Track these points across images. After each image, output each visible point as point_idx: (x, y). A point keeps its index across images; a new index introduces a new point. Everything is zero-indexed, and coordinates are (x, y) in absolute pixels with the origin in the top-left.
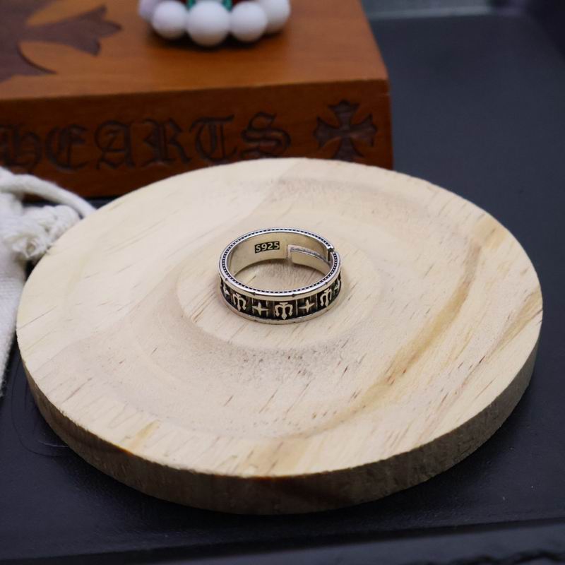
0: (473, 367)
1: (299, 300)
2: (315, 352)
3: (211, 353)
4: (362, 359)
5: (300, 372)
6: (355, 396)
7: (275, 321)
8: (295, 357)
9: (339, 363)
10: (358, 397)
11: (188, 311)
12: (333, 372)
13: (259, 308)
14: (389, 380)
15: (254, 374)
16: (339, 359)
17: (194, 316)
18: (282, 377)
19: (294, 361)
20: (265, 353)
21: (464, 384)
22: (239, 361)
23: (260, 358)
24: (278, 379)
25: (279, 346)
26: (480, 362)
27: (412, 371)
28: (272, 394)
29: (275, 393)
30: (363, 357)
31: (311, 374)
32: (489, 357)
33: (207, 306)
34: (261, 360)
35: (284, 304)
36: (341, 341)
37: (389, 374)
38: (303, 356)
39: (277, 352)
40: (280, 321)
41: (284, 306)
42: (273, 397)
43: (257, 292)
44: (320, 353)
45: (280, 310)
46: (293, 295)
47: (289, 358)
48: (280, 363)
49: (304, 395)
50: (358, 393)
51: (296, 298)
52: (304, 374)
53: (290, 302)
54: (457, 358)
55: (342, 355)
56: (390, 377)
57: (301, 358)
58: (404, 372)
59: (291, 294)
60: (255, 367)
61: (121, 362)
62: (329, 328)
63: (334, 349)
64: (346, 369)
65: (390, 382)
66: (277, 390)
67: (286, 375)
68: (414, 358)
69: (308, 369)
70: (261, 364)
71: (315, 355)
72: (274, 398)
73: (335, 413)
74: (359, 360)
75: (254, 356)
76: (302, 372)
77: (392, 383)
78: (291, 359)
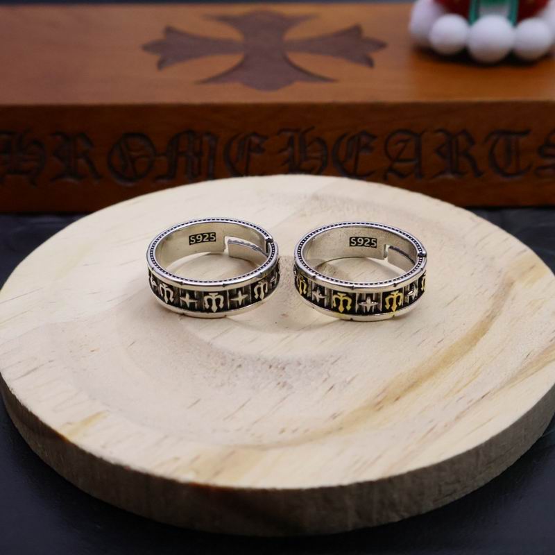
0: (474, 401)
1: (231, 291)
2: (300, 364)
4: (352, 380)
5: (279, 384)
6: (334, 417)
7: (205, 314)
8: (277, 367)
9: (326, 380)
10: (337, 419)
12: (317, 389)
13: (187, 300)
14: (377, 406)
15: (229, 379)
16: (325, 376)
18: (259, 386)
19: (275, 371)
20: (245, 359)
22: (216, 364)
23: (239, 364)
24: (253, 388)
25: (262, 353)
26: (483, 397)
27: (405, 400)
28: (244, 403)
29: (247, 402)
30: (354, 377)
31: (291, 387)
32: (494, 393)
34: (240, 366)
35: (214, 294)
36: (332, 356)
37: (379, 399)
38: (287, 368)
39: (259, 359)
40: (210, 315)
41: (214, 297)
42: (243, 405)
43: (184, 282)
44: (305, 367)
45: (210, 301)
46: (224, 285)
47: (270, 367)
48: (259, 371)
49: (277, 409)
50: (339, 415)
51: (227, 288)
52: (283, 386)
53: (220, 293)
54: (459, 391)
55: (330, 372)
56: (379, 403)
57: (284, 368)
58: (397, 399)
59: (222, 283)
60: (232, 372)
63: (322, 364)
64: (332, 387)
65: (378, 408)
66: (249, 400)
67: (263, 385)
68: (412, 387)
69: (289, 381)
70: (238, 369)
71: (301, 367)
72: (244, 408)
74: (348, 380)
75: (233, 360)
76: (281, 384)
77: (380, 409)
78: (272, 368)
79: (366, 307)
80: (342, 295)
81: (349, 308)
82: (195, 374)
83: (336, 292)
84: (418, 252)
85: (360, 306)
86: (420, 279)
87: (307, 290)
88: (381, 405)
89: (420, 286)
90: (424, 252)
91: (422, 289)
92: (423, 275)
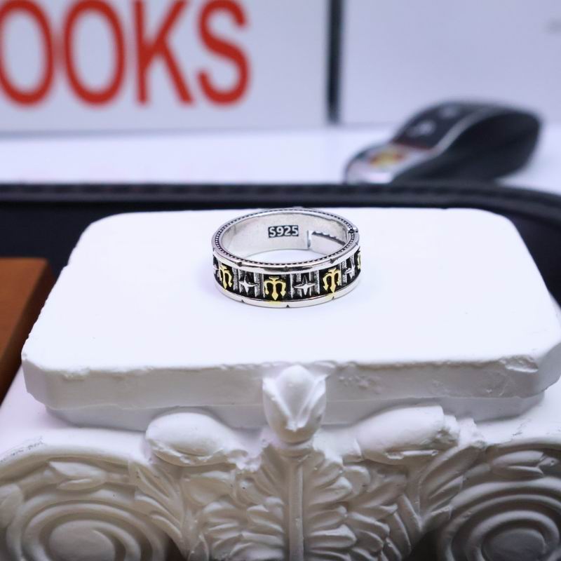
79: (302, 290)
80: (274, 279)
81: (283, 293)
83: (267, 277)
84: (349, 229)
85: (296, 290)
86: (356, 255)
87: (232, 282)
89: (356, 264)
90: (354, 229)
91: (359, 267)
92: (358, 252)
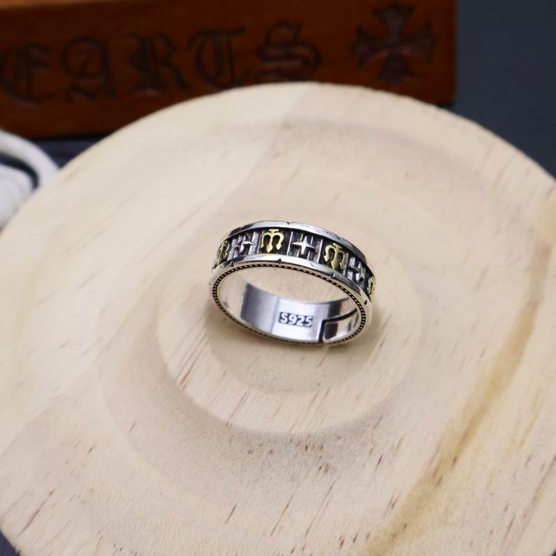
2: (340, 438)
3: (205, 437)
4: (399, 444)
5: (320, 468)
6: (393, 505)
8: (314, 447)
9: (371, 452)
10: (396, 507)
11: (173, 368)
12: (364, 466)
14: (435, 478)
15: (262, 472)
16: (370, 446)
17: (181, 377)
18: (298, 476)
19: (313, 452)
20: (275, 442)
21: (535, 499)
22: (242, 453)
23: (270, 449)
24: (293, 479)
25: (293, 432)
27: (464, 460)
28: (287, 503)
29: (290, 501)
30: (402, 439)
31: (335, 470)
33: (197, 358)
34: (271, 452)
36: (372, 418)
37: (435, 464)
38: (325, 446)
39: (291, 440)
42: (287, 506)
44: (345, 439)
47: (307, 448)
48: (295, 456)
49: (327, 505)
50: (397, 500)
52: (326, 471)
54: (522, 443)
55: (374, 440)
56: (437, 470)
57: (322, 448)
58: (455, 460)
60: (263, 462)
61: (91, 450)
62: (357, 398)
63: (364, 431)
64: (380, 460)
65: (437, 479)
66: (292, 497)
67: (302, 475)
68: (466, 437)
69: (331, 462)
70: (270, 457)
71: (340, 442)
72: (289, 509)
73: (368, 536)
74: (396, 445)
75: (261, 445)
76: (323, 468)
77: (440, 481)
78: (309, 450)
82: (221, 469)
88: (439, 475)
